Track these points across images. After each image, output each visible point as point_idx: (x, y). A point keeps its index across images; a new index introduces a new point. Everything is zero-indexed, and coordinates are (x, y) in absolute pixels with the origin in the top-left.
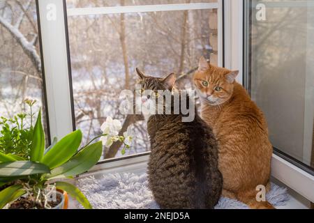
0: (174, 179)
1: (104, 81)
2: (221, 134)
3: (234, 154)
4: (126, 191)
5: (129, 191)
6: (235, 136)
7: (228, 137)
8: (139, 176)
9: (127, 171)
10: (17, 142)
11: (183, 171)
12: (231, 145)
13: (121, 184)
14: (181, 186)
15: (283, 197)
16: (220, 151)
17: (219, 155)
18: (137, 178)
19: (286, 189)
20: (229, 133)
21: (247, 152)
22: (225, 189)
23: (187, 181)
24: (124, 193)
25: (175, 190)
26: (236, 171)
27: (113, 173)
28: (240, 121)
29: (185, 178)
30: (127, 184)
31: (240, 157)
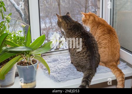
0: (81, 55)
1: (50, 25)
2: (100, 41)
3: (105, 48)
4: (61, 63)
5: (62, 62)
6: (105, 41)
7: (102, 42)
8: (66, 57)
9: (61, 55)
10: (19, 41)
11: (85, 52)
12: (104, 44)
13: (59, 60)
14: (85, 57)
15: (125, 66)
16: (99, 47)
17: (99, 48)
18: (65, 58)
19: (126, 63)
20: (103, 40)
21: (110, 47)
22: (101, 62)
23: (87, 55)
24: (60, 63)
25: (82, 59)
26: (106, 54)
27: (56, 56)
28: (106, 36)
29: (86, 54)
30: (62, 60)
31: (107, 49)
